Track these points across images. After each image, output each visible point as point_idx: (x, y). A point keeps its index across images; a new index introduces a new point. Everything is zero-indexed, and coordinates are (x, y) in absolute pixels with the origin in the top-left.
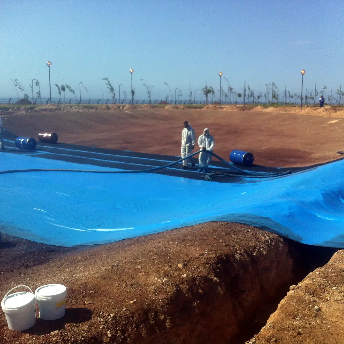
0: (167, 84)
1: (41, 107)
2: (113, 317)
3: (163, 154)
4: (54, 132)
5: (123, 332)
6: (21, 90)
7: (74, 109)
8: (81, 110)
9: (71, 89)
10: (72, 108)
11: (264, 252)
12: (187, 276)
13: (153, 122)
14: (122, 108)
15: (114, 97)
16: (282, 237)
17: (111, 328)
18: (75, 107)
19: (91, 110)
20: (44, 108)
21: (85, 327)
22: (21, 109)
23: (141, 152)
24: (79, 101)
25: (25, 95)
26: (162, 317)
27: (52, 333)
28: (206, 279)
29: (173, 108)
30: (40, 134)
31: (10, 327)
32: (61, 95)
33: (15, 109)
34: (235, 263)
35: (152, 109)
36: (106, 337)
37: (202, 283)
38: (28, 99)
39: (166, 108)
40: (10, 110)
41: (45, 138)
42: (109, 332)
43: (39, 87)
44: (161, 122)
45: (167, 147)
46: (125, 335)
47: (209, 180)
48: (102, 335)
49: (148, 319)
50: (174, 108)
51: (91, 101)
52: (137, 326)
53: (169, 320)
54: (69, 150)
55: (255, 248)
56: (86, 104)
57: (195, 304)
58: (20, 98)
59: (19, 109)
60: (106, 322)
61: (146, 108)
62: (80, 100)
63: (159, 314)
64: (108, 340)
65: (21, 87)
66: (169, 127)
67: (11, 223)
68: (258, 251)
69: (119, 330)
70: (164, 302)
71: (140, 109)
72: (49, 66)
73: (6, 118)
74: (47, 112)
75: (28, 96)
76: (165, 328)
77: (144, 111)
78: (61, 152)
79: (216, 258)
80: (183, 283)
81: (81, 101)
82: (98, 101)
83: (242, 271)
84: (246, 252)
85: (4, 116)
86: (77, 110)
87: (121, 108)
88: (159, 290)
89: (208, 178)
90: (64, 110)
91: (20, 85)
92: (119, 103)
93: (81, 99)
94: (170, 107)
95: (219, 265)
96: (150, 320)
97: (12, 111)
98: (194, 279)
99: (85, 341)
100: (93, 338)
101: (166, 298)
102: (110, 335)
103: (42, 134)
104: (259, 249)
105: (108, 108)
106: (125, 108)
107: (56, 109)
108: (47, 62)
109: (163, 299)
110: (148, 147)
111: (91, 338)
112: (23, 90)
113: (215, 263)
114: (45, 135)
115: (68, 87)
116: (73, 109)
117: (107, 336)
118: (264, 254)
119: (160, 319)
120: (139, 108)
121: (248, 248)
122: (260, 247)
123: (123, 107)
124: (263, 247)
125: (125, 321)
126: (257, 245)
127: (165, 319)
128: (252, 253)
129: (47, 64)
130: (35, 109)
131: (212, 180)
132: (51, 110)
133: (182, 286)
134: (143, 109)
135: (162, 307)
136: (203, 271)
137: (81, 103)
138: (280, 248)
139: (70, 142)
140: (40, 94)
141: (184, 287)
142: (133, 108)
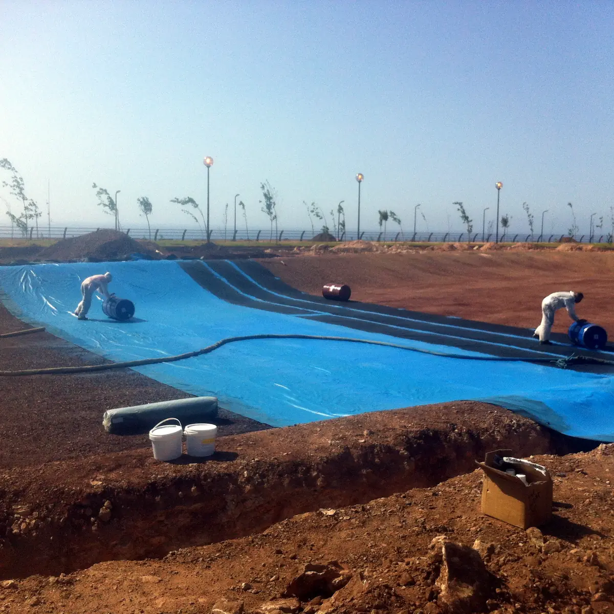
0: (571, 206)
1: (342, 246)
2: (257, 461)
3: (511, 325)
4: (346, 283)
5: (263, 476)
6: (319, 218)
7: (394, 250)
8: (404, 251)
9: (395, 217)
10: (390, 248)
11: (498, 437)
12: (365, 442)
13: (527, 272)
14: (477, 249)
15: (470, 231)
16: (540, 425)
17: (251, 470)
18: (396, 246)
19: (421, 252)
20: (347, 246)
21: (224, 465)
22: (311, 248)
23: (477, 320)
24: (412, 236)
25: (324, 227)
26: (315, 474)
27: (190, 465)
28: (389, 450)
29: (572, 249)
30: (325, 287)
31: (155, 457)
32: (382, 227)
33: (302, 248)
34: (447, 442)
35: (531, 250)
36: (242, 476)
37: (382, 452)
38: (330, 233)
39: (558, 249)
40: (295, 249)
41: (331, 292)
42: (245, 472)
43: (344, 214)
44: (541, 273)
45: (524, 314)
46: (264, 480)
47: (563, 368)
48: (238, 474)
49: (296, 471)
50: (574, 250)
51: (432, 236)
52: (281, 475)
53: (321, 478)
54: (363, 311)
55: (486, 430)
56: (423, 241)
57: (364, 472)
58: (316, 231)
59: (308, 248)
60: (247, 464)
61: (521, 249)
62: (413, 234)
63: (312, 470)
64: (243, 480)
65: (319, 214)
66: (552, 282)
67: (239, 398)
68: (490, 434)
69: (258, 473)
70: (321, 460)
71: (510, 251)
72: (360, 182)
73: (282, 262)
74: (350, 254)
75: (328, 229)
76: (315, 485)
77: (513, 254)
78: (350, 314)
79: (418, 432)
80: (356, 448)
81: (416, 236)
82: (430, 236)
83: (455, 454)
84: (469, 433)
85: (281, 258)
86: (399, 250)
87: (475, 248)
88: (322, 449)
89: (561, 364)
90: (377, 250)
91: (317, 211)
92: (472, 241)
93: (415, 234)
94: (567, 249)
95: (421, 441)
96: (299, 473)
97: (298, 251)
98: (373, 447)
99: (219, 475)
100: (229, 475)
101: (326, 457)
102: (246, 475)
103: (328, 287)
104: (493, 432)
105: (452, 248)
106: (482, 249)
107: (363, 250)
108: (357, 175)
109: (321, 457)
110: (492, 313)
111: (226, 474)
112: (321, 218)
113: (415, 438)
114: (332, 288)
115: (393, 214)
116: (392, 249)
117: (244, 475)
118: (498, 440)
119: (311, 474)
120: (509, 248)
121: (477, 429)
122: (494, 430)
123: (480, 246)
124: (499, 431)
125: (268, 467)
126: (491, 427)
127: (317, 477)
128: (479, 437)
129: (357, 178)
130: (331, 249)
131: (566, 368)
132: (356, 251)
133: (353, 451)
134: (514, 251)
135: (318, 464)
136: (390, 440)
137: (416, 239)
138: (530, 438)
139: (370, 300)
140: (343, 225)
141: (355, 453)
142: (496, 249)
